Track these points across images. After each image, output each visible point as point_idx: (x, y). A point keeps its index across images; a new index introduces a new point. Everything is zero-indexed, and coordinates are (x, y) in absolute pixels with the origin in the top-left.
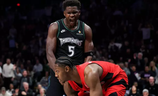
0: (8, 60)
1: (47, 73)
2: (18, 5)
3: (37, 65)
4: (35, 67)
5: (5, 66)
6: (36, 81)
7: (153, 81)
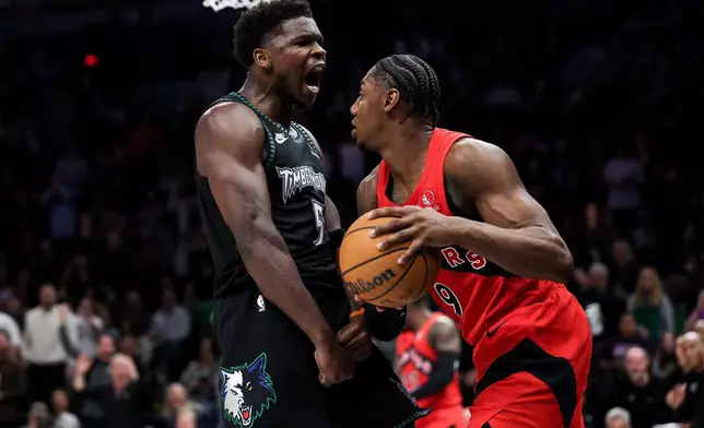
0: (48, 291)
1: (206, 344)
2: (91, 60)
3: (168, 311)
4: (159, 319)
5: (34, 316)
6: (162, 378)
7: (643, 366)
